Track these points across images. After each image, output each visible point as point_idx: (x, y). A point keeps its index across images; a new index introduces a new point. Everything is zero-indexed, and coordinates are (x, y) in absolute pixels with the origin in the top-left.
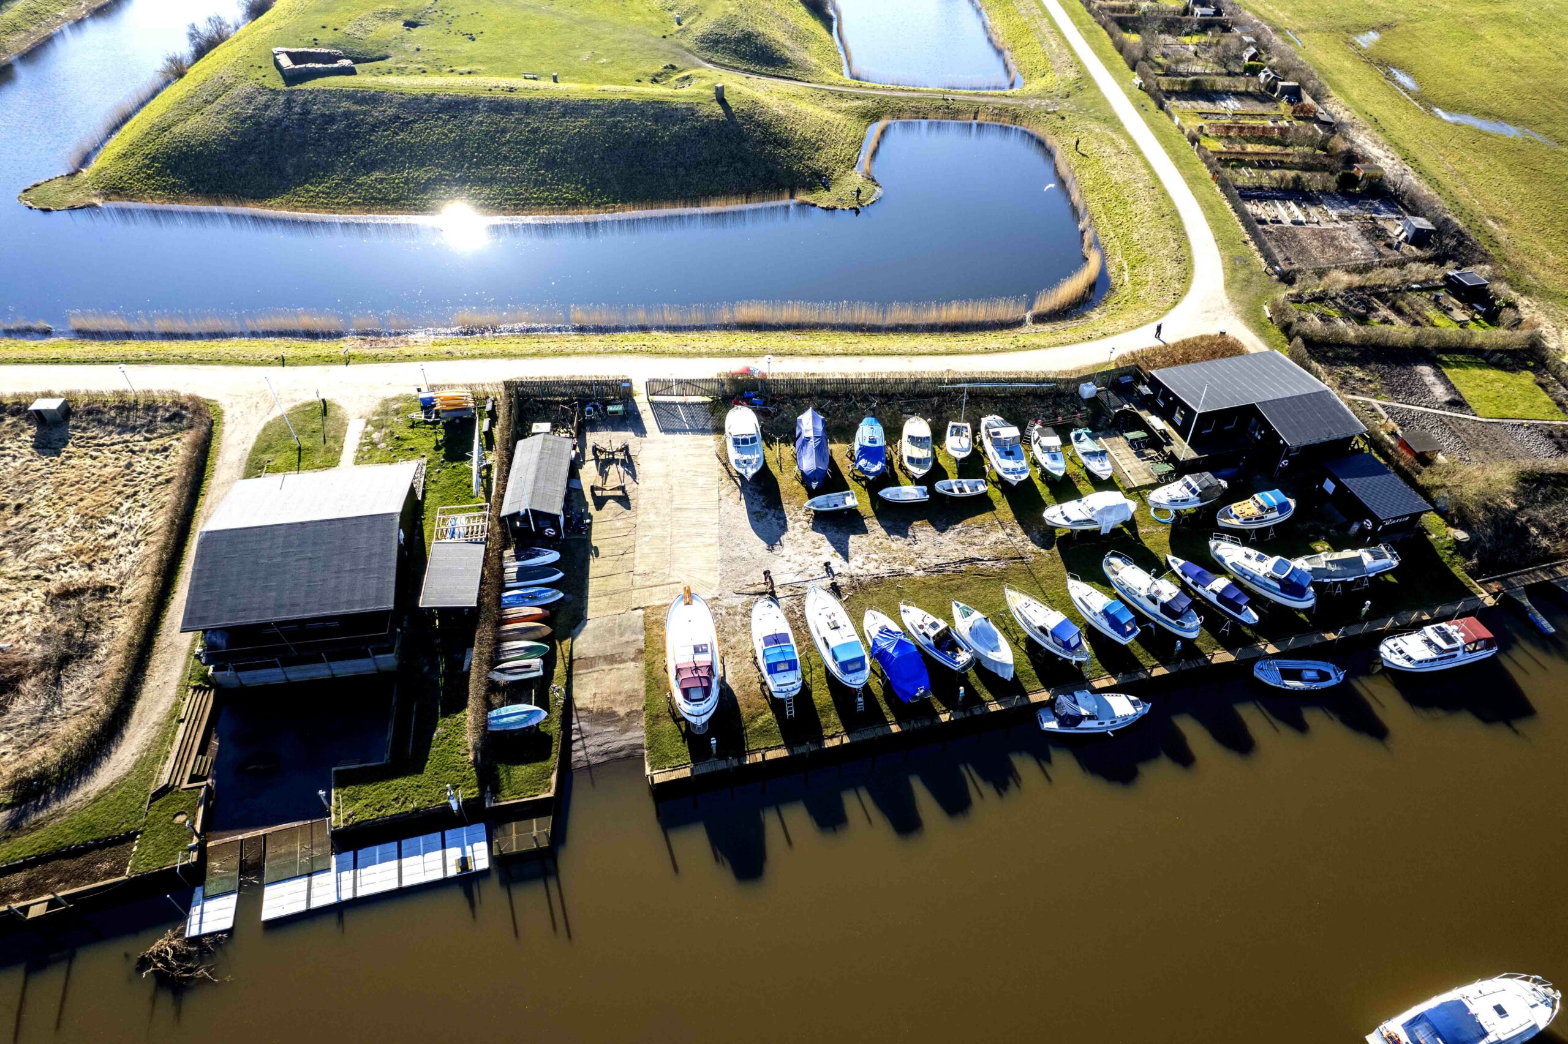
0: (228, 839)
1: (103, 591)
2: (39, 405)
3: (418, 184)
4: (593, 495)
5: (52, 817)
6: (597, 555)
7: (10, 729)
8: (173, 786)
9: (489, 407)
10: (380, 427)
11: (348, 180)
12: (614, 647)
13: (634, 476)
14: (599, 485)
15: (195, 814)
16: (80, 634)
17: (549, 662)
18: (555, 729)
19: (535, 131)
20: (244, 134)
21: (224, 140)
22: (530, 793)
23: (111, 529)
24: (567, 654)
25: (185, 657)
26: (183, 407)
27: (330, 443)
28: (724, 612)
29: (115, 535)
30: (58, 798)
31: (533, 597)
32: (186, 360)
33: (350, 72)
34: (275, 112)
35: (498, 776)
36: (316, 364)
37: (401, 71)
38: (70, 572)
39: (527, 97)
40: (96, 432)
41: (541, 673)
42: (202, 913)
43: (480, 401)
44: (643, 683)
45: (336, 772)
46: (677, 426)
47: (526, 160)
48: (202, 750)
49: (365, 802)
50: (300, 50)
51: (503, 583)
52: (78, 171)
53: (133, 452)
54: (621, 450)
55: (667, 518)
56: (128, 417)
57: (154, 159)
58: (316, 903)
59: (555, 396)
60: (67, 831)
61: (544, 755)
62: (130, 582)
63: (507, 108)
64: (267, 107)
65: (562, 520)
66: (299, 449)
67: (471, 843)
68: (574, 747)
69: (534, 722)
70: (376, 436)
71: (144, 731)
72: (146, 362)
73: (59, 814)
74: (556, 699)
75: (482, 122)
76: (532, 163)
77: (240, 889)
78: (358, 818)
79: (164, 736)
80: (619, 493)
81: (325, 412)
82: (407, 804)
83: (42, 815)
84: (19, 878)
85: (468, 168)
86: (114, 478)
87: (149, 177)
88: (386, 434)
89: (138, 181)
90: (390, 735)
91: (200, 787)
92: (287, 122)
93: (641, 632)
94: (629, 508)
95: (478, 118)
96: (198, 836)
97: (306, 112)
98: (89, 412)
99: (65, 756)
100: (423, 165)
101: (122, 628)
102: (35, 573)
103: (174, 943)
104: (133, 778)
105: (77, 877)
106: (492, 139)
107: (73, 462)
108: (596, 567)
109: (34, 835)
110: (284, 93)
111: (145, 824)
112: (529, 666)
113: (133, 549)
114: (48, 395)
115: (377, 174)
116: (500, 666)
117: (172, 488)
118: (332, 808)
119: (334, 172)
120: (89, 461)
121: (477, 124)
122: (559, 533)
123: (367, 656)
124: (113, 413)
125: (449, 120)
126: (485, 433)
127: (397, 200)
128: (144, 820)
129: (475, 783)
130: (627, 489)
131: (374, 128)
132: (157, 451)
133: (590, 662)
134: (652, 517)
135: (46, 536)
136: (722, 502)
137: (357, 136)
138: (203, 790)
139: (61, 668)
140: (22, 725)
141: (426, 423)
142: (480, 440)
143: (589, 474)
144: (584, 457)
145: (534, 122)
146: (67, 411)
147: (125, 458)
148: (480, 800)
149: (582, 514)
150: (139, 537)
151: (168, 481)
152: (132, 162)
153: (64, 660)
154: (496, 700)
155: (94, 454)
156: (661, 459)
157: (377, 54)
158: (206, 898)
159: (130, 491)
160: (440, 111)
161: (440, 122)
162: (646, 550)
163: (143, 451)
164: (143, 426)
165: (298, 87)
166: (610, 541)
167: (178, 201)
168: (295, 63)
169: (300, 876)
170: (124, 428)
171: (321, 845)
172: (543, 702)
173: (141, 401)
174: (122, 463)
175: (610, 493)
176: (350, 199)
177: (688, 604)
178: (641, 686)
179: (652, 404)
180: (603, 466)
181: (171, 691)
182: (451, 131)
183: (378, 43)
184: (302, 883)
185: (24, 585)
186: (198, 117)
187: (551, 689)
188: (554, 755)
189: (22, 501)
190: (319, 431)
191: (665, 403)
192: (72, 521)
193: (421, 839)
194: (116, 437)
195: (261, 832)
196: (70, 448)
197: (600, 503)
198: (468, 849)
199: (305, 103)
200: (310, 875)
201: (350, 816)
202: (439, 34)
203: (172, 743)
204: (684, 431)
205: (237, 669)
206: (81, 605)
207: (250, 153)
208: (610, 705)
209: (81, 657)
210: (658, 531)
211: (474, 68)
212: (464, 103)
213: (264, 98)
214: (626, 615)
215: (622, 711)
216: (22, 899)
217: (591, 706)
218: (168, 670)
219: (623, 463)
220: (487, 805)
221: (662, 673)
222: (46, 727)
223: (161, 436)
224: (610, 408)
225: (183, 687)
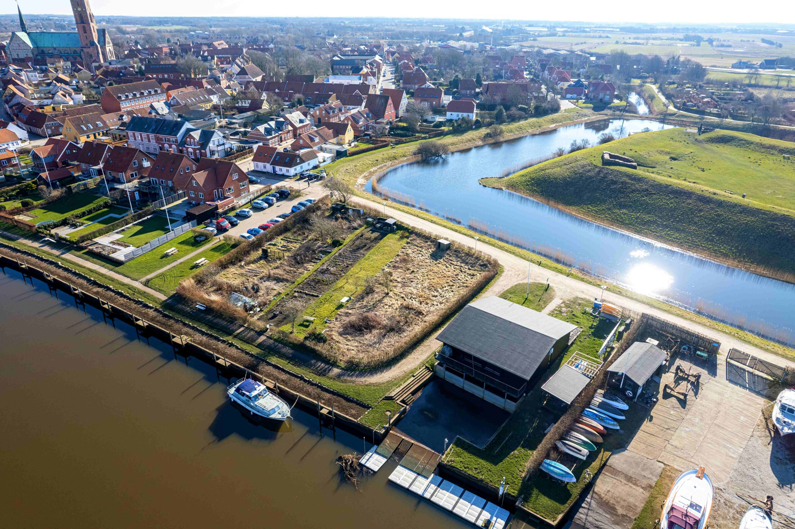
0: (399, 435)
1: (420, 313)
2: (441, 241)
3: (643, 221)
4: (665, 390)
5: (351, 382)
6: (651, 420)
7: (360, 343)
8: (394, 399)
9: (628, 322)
10: (567, 306)
11: (609, 209)
12: (634, 473)
13: (696, 394)
14: (672, 387)
15: (394, 415)
16: (402, 324)
17: (592, 456)
18: (576, 492)
19: (719, 215)
20: (574, 179)
21: (564, 179)
22: (542, 514)
23: (436, 294)
24: (604, 459)
25: (430, 353)
26: (490, 263)
27: (541, 303)
28: (722, 501)
29: (436, 296)
30: (357, 376)
31: (601, 420)
32: (501, 248)
33: (635, 167)
34: (591, 174)
35: (531, 494)
36: (553, 270)
37: (659, 174)
38: (414, 301)
39: (722, 199)
40: (454, 259)
41: (584, 458)
42: (370, 457)
43: (624, 318)
44: (643, 505)
45: (458, 438)
46: (740, 382)
47: (707, 227)
48: (413, 393)
49: (462, 460)
50: (616, 154)
51: (589, 404)
52: (503, 177)
53: (461, 271)
54: (695, 376)
55: (707, 426)
56: (467, 259)
57: (533, 179)
58: (413, 489)
59: (668, 333)
60: (351, 390)
61: (563, 501)
62: (430, 315)
63: (708, 201)
64: (589, 171)
65: (640, 391)
66: (526, 299)
67: (497, 518)
68: (581, 510)
69: (566, 480)
70: (564, 309)
71: (399, 371)
72: (487, 243)
73: (353, 382)
74: (585, 478)
75: (690, 203)
76: (709, 230)
77: (389, 459)
78: (454, 464)
79: (404, 377)
80: (682, 397)
81: (546, 290)
82: (480, 474)
83: (349, 379)
84: (328, 395)
85: (672, 222)
86: (449, 277)
87: (528, 185)
88: (569, 311)
89: (523, 185)
90: (492, 438)
91: (403, 406)
92: (594, 179)
93: (656, 476)
94: (684, 408)
95: (689, 201)
96: (389, 425)
97: (605, 177)
98: (456, 251)
99: (369, 363)
100: (649, 213)
101: (417, 330)
102: (403, 295)
103: (354, 460)
104: (383, 386)
105: (343, 409)
106: (692, 213)
107: (439, 265)
108: (646, 425)
109: (341, 384)
110: (600, 167)
111: (376, 406)
112: (580, 451)
113: (439, 305)
114: (446, 239)
115: (624, 211)
116: (565, 441)
117: (465, 289)
118: (446, 452)
119: (605, 204)
120: (444, 267)
121: (688, 204)
122: (634, 397)
123: (503, 397)
124: (463, 255)
125: (673, 198)
126: (619, 332)
127: (628, 224)
128: (376, 404)
129: (518, 488)
130: (688, 397)
131: (633, 191)
132: (470, 275)
133: (615, 472)
134: (697, 420)
135: (414, 285)
136: (752, 439)
137: (623, 193)
138: (403, 408)
139: (388, 332)
140: (364, 344)
141: (591, 314)
142: (615, 333)
143: (668, 378)
144: (669, 369)
145: (720, 211)
146: (448, 247)
147: (457, 272)
148: (515, 499)
149: (653, 395)
150: (444, 301)
151: (467, 287)
152: (524, 178)
153: (392, 330)
154: (553, 455)
155: (448, 266)
156: (719, 394)
157: (650, 165)
158: (376, 452)
159: (451, 284)
160: (671, 193)
161: (668, 198)
162: (683, 434)
163: (465, 272)
164: (471, 263)
165: (608, 167)
166: (662, 417)
167: (533, 196)
168: (610, 158)
169: (414, 472)
170: (464, 262)
171: (431, 465)
172: (578, 473)
173: (476, 255)
174: (455, 273)
175: (675, 394)
176: (606, 217)
177: (699, 477)
178: (641, 506)
179: (729, 364)
180: (678, 380)
181: (418, 363)
182: (671, 203)
183: (653, 161)
184: (413, 475)
185: (397, 298)
186: (559, 169)
187: (585, 471)
188: (567, 505)
189: (415, 270)
190: (539, 296)
191: (738, 367)
192: (426, 285)
193: (475, 497)
194: (459, 263)
195: (412, 442)
196: (442, 260)
197: (667, 396)
198: (494, 518)
199: (606, 174)
200: (419, 474)
201: (451, 461)
202: (686, 165)
203: (405, 382)
204: (744, 387)
205: (447, 369)
206: (409, 313)
207: (572, 187)
208: (615, 503)
209: (397, 332)
210: (696, 429)
211: (698, 181)
212: (685, 193)
213: (590, 168)
214: (652, 461)
215: (620, 511)
216: (324, 404)
217: (603, 495)
218: (422, 354)
219: (692, 384)
220: (517, 504)
221: (658, 507)
222: (371, 349)
223: (475, 270)
224: (698, 353)
225: (423, 364)
